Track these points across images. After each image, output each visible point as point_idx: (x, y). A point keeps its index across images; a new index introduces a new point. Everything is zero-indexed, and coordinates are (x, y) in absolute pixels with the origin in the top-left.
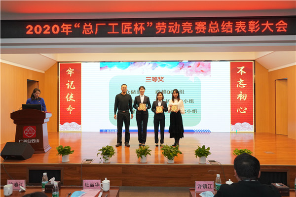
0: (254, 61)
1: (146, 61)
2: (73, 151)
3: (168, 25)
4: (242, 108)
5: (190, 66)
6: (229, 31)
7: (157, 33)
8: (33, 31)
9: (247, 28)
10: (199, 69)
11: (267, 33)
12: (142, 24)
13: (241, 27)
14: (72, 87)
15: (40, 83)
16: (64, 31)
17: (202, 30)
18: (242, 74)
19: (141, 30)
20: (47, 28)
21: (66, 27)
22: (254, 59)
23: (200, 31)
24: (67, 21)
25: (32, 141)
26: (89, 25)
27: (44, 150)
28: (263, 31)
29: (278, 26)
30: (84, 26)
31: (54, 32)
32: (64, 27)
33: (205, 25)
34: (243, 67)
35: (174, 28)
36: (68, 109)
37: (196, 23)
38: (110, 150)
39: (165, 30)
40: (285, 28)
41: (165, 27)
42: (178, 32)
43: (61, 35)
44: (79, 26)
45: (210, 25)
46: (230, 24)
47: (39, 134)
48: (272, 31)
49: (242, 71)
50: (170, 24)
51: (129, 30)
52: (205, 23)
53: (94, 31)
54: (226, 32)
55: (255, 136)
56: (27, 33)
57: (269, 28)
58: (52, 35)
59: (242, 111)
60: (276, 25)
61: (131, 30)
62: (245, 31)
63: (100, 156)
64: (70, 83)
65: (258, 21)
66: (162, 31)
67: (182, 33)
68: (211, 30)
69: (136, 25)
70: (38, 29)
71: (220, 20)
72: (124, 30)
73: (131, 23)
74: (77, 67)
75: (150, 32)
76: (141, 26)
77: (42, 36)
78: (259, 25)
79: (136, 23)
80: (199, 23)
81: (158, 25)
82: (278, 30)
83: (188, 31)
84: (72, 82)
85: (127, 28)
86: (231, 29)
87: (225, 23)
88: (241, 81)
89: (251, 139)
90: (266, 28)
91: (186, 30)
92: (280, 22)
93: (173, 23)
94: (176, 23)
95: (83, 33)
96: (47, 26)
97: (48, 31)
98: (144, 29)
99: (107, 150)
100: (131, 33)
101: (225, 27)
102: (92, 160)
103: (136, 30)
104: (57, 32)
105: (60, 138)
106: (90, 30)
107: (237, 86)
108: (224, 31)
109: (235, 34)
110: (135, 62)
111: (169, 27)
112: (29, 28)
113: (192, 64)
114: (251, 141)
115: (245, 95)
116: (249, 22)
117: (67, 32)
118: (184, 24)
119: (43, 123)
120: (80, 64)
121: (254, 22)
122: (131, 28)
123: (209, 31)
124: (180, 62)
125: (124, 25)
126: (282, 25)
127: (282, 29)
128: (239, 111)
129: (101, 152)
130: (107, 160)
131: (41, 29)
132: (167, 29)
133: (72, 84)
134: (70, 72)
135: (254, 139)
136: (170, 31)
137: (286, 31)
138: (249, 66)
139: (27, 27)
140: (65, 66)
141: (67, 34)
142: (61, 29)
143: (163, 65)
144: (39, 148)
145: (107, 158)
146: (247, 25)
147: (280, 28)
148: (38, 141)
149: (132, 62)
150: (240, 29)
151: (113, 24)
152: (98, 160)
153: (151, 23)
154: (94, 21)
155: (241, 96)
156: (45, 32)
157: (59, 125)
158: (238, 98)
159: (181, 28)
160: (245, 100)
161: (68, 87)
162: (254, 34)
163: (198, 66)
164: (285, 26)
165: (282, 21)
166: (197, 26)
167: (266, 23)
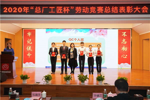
0: (131, 29)
1: (71, 29)
2: (29, 78)
3: (82, 8)
4: (124, 55)
5: (96, 32)
6: (116, 12)
7: (76, 13)
8: (7, 10)
9: (126, 10)
10: (101, 33)
11: (137, 13)
12: (68, 8)
13: (123, 9)
14: (30, 42)
15: (12, 40)
16: (24, 11)
17: (101, 11)
18: (124, 36)
19: (68, 11)
20: (15, 9)
21: (26, 8)
22: (131, 28)
23: (100, 12)
24: (26, 6)
25: (6, 72)
26: (39, 8)
27: (13, 77)
28: (135, 12)
29: (143, 9)
30: (36, 8)
31: (19, 12)
32: (25, 8)
33: (102, 9)
34: (125, 33)
35: (86, 10)
36: (28, 55)
37: (98, 8)
38: (50, 77)
39: (80, 11)
40: (147, 11)
41: (81, 9)
42: (88, 12)
43: (23, 13)
44: (33, 8)
45: (105, 8)
46: (117, 8)
47: (11, 68)
48: (140, 12)
49: (125, 35)
50: (83, 7)
51: (60, 11)
52: (103, 8)
53: (42, 11)
54: (114, 12)
55: (131, 71)
56: (4, 12)
57: (138, 10)
58: (18, 13)
59: (124, 57)
60: (142, 8)
61: (62, 11)
62: (125, 12)
63: (44, 80)
64: (29, 40)
65: (132, 7)
66: (79, 11)
67: (90, 13)
68: (106, 11)
69: (65, 8)
70: (10, 9)
71: (111, 6)
72: (58, 11)
73: (62, 7)
74: (33, 32)
75: (72, 12)
76: (67, 9)
77: (12, 13)
78: (132, 9)
79: (65, 7)
80: (99, 7)
81: (77, 8)
82: (143, 12)
83: (93, 12)
84: (30, 40)
85: (60, 10)
86: (117, 10)
87: (114, 7)
88: (124, 40)
89: (129, 72)
90: (136, 10)
91: (92, 11)
92: (144, 7)
93: (85, 7)
94: (87, 7)
95: (35, 12)
96: (15, 8)
97: (16, 11)
98: (69, 11)
99: (48, 77)
100: (62, 12)
101: (114, 10)
102: (39, 82)
103: (65, 11)
104: (21, 12)
105: (23, 71)
106: (39, 11)
107: (122, 43)
108: (113, 12)
109: (119, 13)
110: (65, 29)
111: (83, 9)
112: (5, 9)
113: (97, 30)
114: (129, 73)
115: (126, 48)
116: (127, 7)
117: (26, 11)
118: (91, 8)
119: (13, 62)
120: (35, 30)
121: (130, 7)
122: (62, 10)
123: (105, 12)
124: (90, 29)
125: (58, 8)
126: (145, 9)
127: (145, 11)
128: (123, 56)
129: (45, 78)
130: (48, 82)
131: (12, 10)
132: (82, 10)
133: (30, 41)
134: (29, 34)
135: (131, 72)
136: (83, 12)
137: (147, 12)
138: (128, 31)
139: (4, 9)
140: (26, 31)
141: (26, 13)
142: (23, 10)
143: (81, 31)
144: (10, 76)
145: (48, 81)
146: (126, 8)
147: (144, 10)
148: (10, 72)
149: (64, 29)
150: (122, 11)
151: (52, 8)
152: (43, 82)
153: (73, 7)
154: (41, 6)
155: (124, 49)
156: (14, 11)
157: (23, 63)
158: (122, 50)
159: (90, 10)
160: (126, 50)
161: (28, 43)
162: (129, 14)
163: (100, 32)
164: (147, 9)
165: (145, 7)
166: (98, 9)
167: (136, 7)
